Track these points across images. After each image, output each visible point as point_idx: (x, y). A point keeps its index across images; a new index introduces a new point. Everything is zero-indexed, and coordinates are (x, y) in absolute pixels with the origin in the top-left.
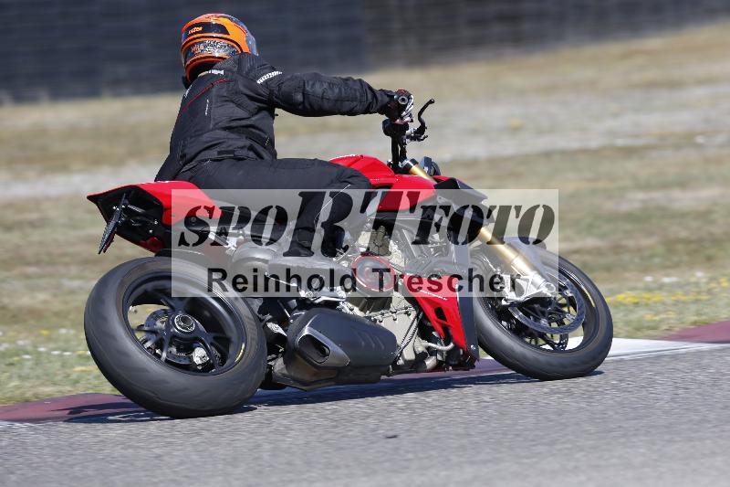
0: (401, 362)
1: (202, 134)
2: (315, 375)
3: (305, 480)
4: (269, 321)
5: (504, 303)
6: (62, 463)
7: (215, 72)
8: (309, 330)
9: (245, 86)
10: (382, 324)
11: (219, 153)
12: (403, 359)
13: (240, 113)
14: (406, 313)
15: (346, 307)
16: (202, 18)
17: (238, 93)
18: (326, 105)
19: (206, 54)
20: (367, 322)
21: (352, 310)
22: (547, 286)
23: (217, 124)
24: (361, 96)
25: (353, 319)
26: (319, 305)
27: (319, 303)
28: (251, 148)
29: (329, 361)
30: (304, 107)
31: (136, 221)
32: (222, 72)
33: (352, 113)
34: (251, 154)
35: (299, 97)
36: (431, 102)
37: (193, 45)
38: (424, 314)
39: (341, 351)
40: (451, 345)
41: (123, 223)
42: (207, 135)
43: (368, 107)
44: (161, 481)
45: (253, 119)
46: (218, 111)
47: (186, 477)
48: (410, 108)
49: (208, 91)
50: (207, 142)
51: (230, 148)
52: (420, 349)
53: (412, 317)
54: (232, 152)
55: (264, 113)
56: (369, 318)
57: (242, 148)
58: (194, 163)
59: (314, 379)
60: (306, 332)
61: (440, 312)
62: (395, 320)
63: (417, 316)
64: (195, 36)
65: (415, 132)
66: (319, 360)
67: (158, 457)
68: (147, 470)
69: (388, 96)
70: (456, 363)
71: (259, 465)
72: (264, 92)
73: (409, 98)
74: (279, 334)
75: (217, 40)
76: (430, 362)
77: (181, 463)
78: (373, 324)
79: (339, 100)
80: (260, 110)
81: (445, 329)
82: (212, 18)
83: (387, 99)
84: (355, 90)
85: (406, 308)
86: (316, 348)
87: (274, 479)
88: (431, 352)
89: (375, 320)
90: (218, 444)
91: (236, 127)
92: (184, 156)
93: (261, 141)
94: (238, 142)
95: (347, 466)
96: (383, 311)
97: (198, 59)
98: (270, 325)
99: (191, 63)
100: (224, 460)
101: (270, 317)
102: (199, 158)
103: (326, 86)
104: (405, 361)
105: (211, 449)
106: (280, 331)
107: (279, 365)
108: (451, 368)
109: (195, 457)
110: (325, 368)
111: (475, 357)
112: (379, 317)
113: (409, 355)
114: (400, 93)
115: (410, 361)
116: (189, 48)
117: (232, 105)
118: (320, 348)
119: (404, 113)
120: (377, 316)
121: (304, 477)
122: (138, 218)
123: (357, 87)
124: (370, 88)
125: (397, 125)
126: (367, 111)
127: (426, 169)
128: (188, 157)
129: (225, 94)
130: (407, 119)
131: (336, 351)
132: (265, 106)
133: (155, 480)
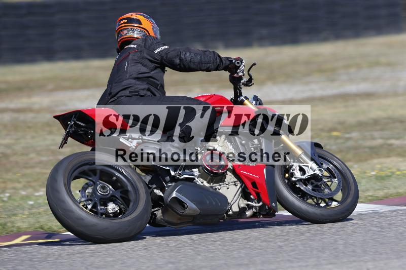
0: (231, 213)
1: (123, 81)
2: (179, 219)
3: (362, 261)
4: (155, 188)
5: (293, 179)
6: (227, 250)
7: (132, 46)
8: (176, 194)
9: (148, 54)
10: (220, 191)
11: (130, 92)
12: (232, 211)
13: (144, 69)
14: (235, 185)
15: (199, 181)
16: (128, 15)
17: (143, 58)
18: (192, 66)
19: (128, 35)
20: (211, 189)
21: (202, 183)
22: (320, 170)
23: (131, 75)
24: (214, 61)
25: (202, 188)
26: (182, 180)
27: (182, 179)
28: (149, 90)
29: (187, 212)
30: (180, 66)
31: (81, 130)
32: (135, 46)
33: (208, 70)
34: (149, 93)
35: (177, 61)
36: (254, 64)
37: (122, 30)
38: (245, 185)
39: (194, 206)
40: (261, 203)
41: (73, 131)
42: (125, 82)
43: (218, 66)
44: (282, 261)
45: (152, 73)
46: (132, 68)
47: (295, 258)
48: (242, 68)
49: (128, 56)
50: (124, 86)
51: (136, 90)
52: (242, 205)
53: (238, 187)
54: (138, 92)
55: (158, 70)
56: (212, 187)
57: (144, 89)
58: (115, 98)
59: (179, 222)
60: (174, 195)
61: (254, 184)
62: (228, 188)
63: (241, 186)
64: (123, 25)
65: (246, 82)
66: (181, 211)
67: (280, 247)
68: (274, 254)
69: (230, 61)
70: (265, 213)
71: (337, 252)
72: (158, 58)
73: (242, 62)
74: (160, 196)
75: (135, 28)
76: (249, 213)
77: (293, 251)
78: (214, 191)
79: (201, 62)
80: (156, 68)
81: (258, 194)
82: (134, 15)
83: (228, 63)
84: (210, 57)
85: (235, 182)
86: (180, 205)
87: (345, 260)
88: (250, 207)
89: (216, 189)
90: (314, 240)
91: (142, 78)
92: (110, 94)
93: (156, 86)
94: (142, 86)
95: (387, 253)
96: (221, 184)
97: (124, 38)
98: (155, 191)
99: (120, 40)
100: (317, 249)
101: (155, 186)
102: (119, 95)
103: (193, 55)
104: (233, 212)
105: (310, 243)
106: (161, 194)
107: (159, 213)
108: (261, 216)
109: (301, 247)
110: (186, 216)
111: (275, 210)
112: (219, 187)
113: (235, 209)
114: (236, 59)
115: (236, 212)
116: (119, 32)
117: (140, 65)
118: (182, 204)
119: (239, 71)
120: (217, 186)
121: (362, 259)
122: (82, 129)
123: (212, 55)
124: (219, 56)
125: (235, 77)
126: (217, 69)
127: (254, 102)
128: (112, 94)
129: (136, 59)
130: (241, 74)
131: (191, 206)
132: (158, 65)
133: (278, 260)
